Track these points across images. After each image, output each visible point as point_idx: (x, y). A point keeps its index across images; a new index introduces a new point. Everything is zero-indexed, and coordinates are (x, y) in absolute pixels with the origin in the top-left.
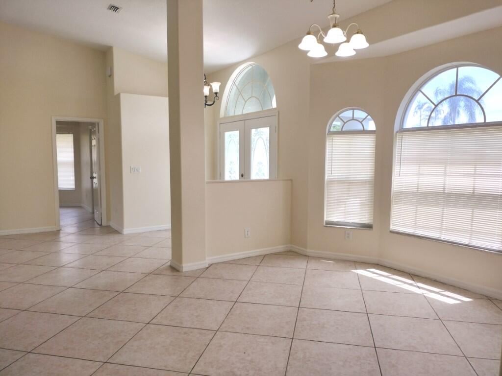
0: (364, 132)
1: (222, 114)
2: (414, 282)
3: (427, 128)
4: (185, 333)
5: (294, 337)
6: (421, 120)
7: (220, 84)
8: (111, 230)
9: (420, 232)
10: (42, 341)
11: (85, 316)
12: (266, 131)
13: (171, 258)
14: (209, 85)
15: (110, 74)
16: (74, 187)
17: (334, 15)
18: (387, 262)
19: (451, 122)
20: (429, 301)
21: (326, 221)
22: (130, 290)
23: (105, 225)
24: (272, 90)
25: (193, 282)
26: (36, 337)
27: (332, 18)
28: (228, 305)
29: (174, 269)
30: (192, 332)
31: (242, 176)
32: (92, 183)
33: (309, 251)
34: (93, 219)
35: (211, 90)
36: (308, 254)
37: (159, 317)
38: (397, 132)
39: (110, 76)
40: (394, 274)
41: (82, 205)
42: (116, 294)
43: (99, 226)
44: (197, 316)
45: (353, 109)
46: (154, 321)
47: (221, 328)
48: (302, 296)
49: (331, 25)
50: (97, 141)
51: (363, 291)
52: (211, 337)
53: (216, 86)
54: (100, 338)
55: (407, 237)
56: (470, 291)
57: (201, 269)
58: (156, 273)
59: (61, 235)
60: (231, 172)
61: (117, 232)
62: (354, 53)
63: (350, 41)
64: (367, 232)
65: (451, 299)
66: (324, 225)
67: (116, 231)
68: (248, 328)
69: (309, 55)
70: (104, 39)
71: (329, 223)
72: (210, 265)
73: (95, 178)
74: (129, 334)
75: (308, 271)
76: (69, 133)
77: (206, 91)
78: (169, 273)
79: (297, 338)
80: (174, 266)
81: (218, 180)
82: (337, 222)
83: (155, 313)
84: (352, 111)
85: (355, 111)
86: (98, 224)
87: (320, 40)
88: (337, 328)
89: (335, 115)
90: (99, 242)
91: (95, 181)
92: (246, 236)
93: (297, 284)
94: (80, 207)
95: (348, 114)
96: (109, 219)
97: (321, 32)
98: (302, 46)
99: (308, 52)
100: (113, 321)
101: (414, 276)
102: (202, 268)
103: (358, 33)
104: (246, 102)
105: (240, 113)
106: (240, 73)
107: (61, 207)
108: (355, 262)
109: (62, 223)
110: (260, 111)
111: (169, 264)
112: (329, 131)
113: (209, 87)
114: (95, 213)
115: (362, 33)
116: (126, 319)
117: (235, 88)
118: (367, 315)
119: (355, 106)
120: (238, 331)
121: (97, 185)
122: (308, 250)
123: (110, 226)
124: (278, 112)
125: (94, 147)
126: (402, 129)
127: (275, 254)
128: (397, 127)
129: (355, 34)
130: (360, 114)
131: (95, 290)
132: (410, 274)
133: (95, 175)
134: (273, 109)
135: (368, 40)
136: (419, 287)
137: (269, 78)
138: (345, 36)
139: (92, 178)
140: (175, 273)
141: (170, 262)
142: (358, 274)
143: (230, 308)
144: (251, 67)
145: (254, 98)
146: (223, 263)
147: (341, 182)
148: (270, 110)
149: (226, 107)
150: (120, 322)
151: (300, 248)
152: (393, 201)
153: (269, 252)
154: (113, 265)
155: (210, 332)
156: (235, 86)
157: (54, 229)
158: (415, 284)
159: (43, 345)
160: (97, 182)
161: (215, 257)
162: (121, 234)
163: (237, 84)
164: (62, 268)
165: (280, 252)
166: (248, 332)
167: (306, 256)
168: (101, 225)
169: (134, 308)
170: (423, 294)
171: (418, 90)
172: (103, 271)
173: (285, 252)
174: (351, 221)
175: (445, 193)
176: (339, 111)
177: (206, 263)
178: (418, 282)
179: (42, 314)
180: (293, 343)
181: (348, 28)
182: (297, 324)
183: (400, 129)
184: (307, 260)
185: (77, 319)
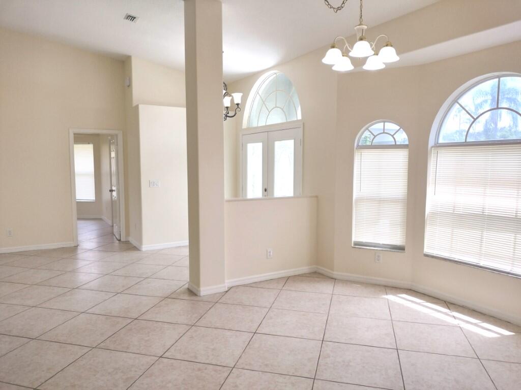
0: (396, 146)
1: (245, 125)
2: (449, 311)
3: (465, 144)
4: (199, 370)
5: (317, 377)
6: (460, 124)
7: (241, 94)
8: (129, 246)
9: (457, 257)
10: (49, 375)
11: (95, 347)
12: (290, 144)
13: (189, 280)
14: (230, 96)
15: (128, 84)
16: (94, 199)
17: (361, 26)
18: (421, 288)
19: (492, 125)
20: (466, 335)
21: (354, 242)
22: (144, 317)
23: (124, 240)
24: (296, 100)
25: (210, 308)
26: (43, 371)
27: (358, 30)
28: (246, 337)
29: (192, 292)
30: (206, 369)
31: (266, 190)
32: (112, 196)
33: (336, 274)
34: (113, 234)
35: (232, 101)
36: (334, 276)
37: (172, 350)
38: (432, 147)
39: (129, 86)
40: (428, 301)
41: (103, 217)
42: (129, 321)
43: (117, 242)
44: (213, 349)
45: (384, 122)
46: (167, 355)
47: (238, 364)
48: (327, 328)
49: (358, 38)
50: (115, 154)
51: (394, 322)
52: (226, 374)
53: (237, 97)
54: (109, 373)
55: (443, 262)
56: (512, 324)
57: (220, 293)
58: (172, 297)
59: (79, 251)
60: (254, 189)
61: (136, 249)
62: (383, 66)
63: (379, 54)
64: (399, 254)
65: (490, 332)
66: (353, 246)
67: (135, 247)
68: (267, 365)
69: (334, 68)
70: (119, 46)
71: (357, 244)
72: (230, 289)
73: (114, 191)
74: (140, 369)
75: (335, 297)
76: (89, 143)
77: (227, 102)
78: (186, 297)
79: (319, 378)
80: (191, 288)
81: (240, 198)
82: (366, 242)
83: (168, 344)
84: (383, 123)
85: (386, 123)
86: (116, 238)
87: (345, 53)
88: (364, 367)
89: (364, 128)
90: (120, 258)
91: (114, 194)
92: (268, 257)
93: (322, 312)
94: (101, 219)
95: (378, 126)
96: (128, 234)
97: (347, 45)
98: (326, 60)
99: (332, 66)
100: (124, 354)
101: (449, 304)
102: (221, 291)
103: (387, 45)
104: (269, 112)
105: (264, 124)
106: (264, 82)
107: (79, 219)
108: (385, 286)
109: (80, 238)
110: (284, 123)
111: (186, 286)
112: (358, 146)
113: (231, 98)
114: (114, 227)
115: (392, 46)
116: (138, 352)
117: (258, 97)
118: (397, 351)
119: (385, 118)
120: (256, 369)
121: (116, 198)
122: (335, 273)
123: (129, 241)
124: (303, 124)
125: (111, 157)
126: (437, 143)
127: (299, 275)
128: (431, 142)
129: (384, 46)
130: (391, 127)
131: (108, 316)
132: (445, 302)
133: (114, 188)
134: (298, 121)
135: (398, 53)
136: (454, 317)
137: (294, 88)
138: (373, 49)
139: (111, 191)
140: (194, 298)
141: (187, 284)
142: (388, 299)
143: (249, 340)
144: (275, 75)
145: (279, 109)
146: (245, 286)
147: (371, 200)
148: (294, 122)
149: (249, 117)
150: (131, 354)
151: (326, 270)
152: (428, 222)
153: (292, 274)
154: (129, 286)
155: (226, 368)
156: (258, 95)
157: (71, 244)
158: (450, 313)
159: (50, 381)
160: (116, 196)
161: (235, 280)
162: (140, 250)
163: (260, 92)
164: (77, 290)
165: (305, 274)
166: (266, 369)
167: (332, 278)
168: (119, 240)
169: (147, 339)
170: (458, 324)
171: (456, 101)
172: (118, 293)
173: (310, 273)
174: (381, 242)
175: (485, 215)
176: (368, 125)
177: (225, 287)
178: (453, 311)
179: (52, 343)
180: (315, 385)
181: (377, 40)
182: (320, 361)
183: (435, 144)
184: (333, 283)
185: (86, 350)
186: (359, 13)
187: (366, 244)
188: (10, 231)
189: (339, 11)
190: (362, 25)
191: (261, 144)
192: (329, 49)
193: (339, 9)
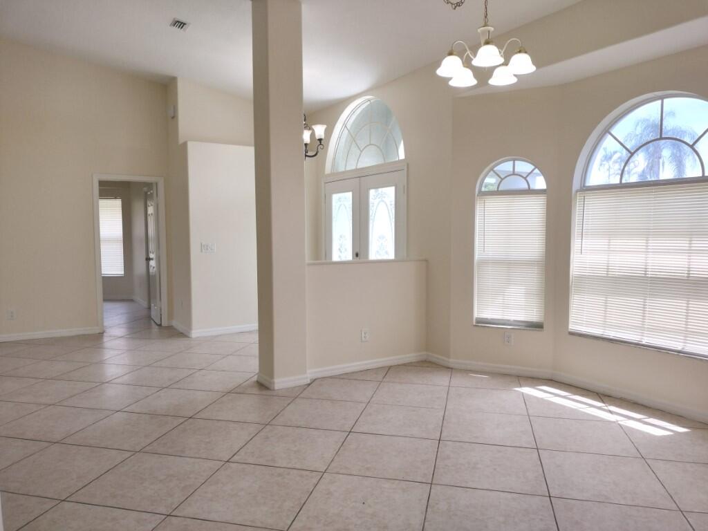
0: (530, 192)
1: (328, 169)
2: (604, 405)
3: (619, 186)
4: (280, 475)
5: (434, 482)
6: (609, 176)
7: (325, 127)
8: (174, 332)
9: (612, 334)
10: (80, 485)
11: (139, 452)
12: (390, 192)
13: (257, 371)
14: (310, 129)
15: (172, 115)
16: (123, 273)
17: (486, 28)
18: (565, 376)
20: (627, 432)
21: (477, 319)
22: (202, 415)
23: (166, 325)
24: (398, 134)
25: (289, 404)
26: (73, 479)
27: (483, 32)
28: (340, 437)
29: (263, 386)
30: (289, 474)
31: (357, 255)
32: (148, 266)
33: (452, 362)
34: (149, 317)
35: (313, 135)
36: (451, 366)
37: (242, 452)
38: (577, 191)
39: (173, 118)
41: (134, 297)
42: (181, 420)
43: (157, 327)
44: (296, 452)
45: (514, 160)
46: (236, 458)
47: (330, 468)
48: (444, 425)
49: (483, 42)
50: (154, 208)
51: (531, 418)
52: (315, 481)
53: (320, 130)
54: (161, 481)
56: (686, 418)
57: (301, 386)
58: (237, 392)
59: (105, 339)
60: (342, 249)
61: (183, 335)
62: (515, 80)
63: (509, 64)
64: (536, 334)
65: (658, 429)
66: (474, 323)
67: (181, 333)
68: (368, 469)
69: (451, 83)
70: (165, 67)
71: (480, 321)
72: (314, 381)
73: (152, 259)
74: (202, 476)
75: (452, 390)
76: (116, 198)
77: (306, 136)
78: (255, 391)
79: (438, 483)
80: (262, 381)
81: (323, 261)
82: (492, 319)
83: (236, 447)
84: (512, 162)
85: (517, 162)
86: (156, 323)
87: (467, 63)
88: (495, 469)
89: (488, 168)
90: (159, 349)
91: (152, 263)
92: (363, 339)
93: (436, 407)
94: (132, 301)
95: (506, 167)
96: (171, 316)
97: (469, 52)
98: (441, 72)
99: (449, 79)
100: (180, 458)
101: (603, 396)
102: (301, 384)
103: (520, 52)
104: (361, 151)
105: (354, 168)
106: (353, 112)
107: (105, 300)
108: (518, 376)
109: (106, 323)
110: (382, 164)
111: (255, 378)
112: (480, 191)
113: (311, 131)
114: (152, 308)
115: (526, 52)
116: (197, 456)
117: (346, 132)
118: (538, 451)
119: (515, 155)
120: (354, 473)
121: (155, 269)
122: (451, 360)
123: (172, 326)
124: (407, 163)
125: (151, 216)
126: (584, 186)
127: (404, 365)
128: (576, 185)
129: (516, 53)
130: (523, 167)
131: (153, 415)
132: (598, 394)
133: (151, 256)
134: (400, 161)
135: (534, 62)
136: (611, 412)
137: (394, 118)
138: (502, 56)
139: (148, 259)
140: (264, 392)
141: (256, 376)
142: (523, 393)
143: (342, 440)
144: (369, 103)
145: (373, 146)
146: (331, 377)
147: (497, 262)
148: (395, 162)
149: (334, 159)
150: (188, 459)
151: (440, 357)
152: (573, 289)
153: (396, 363)
154: (178, 379)
155: (314, 474)
156: (346, 129)
157: (96, 330)
158: (605, 408)
159: (82, 490)
160: (154, 265)
161: (320, 369)
162: (189, 337)
163: (349, 127)
164: (107, 384)
165: (411, 363)
166: (368, 474)
167: (449, 368)
168: (160, 325)
169: (207, 440)
170: (617, 421)
171: (607, 131)
172: (164, 388)
173: (418, 362)
174: (513, 318)
175: (647, 277)
176: (494, 163)
177: (307, 378)
178: (610, 405)
179: (80, 448)
180: (432, 490)
181: (506, 45)
182: (437, 463)
183: (581, 187)
184: (450, 373)
185: (128, 454)
186: (484, 11)
187: (492, 321)
188: (12, 313)
189: (458, 7)
190: (488, 26)
191: (349, 195)
192: (446, 57)
193: (458, 5)
